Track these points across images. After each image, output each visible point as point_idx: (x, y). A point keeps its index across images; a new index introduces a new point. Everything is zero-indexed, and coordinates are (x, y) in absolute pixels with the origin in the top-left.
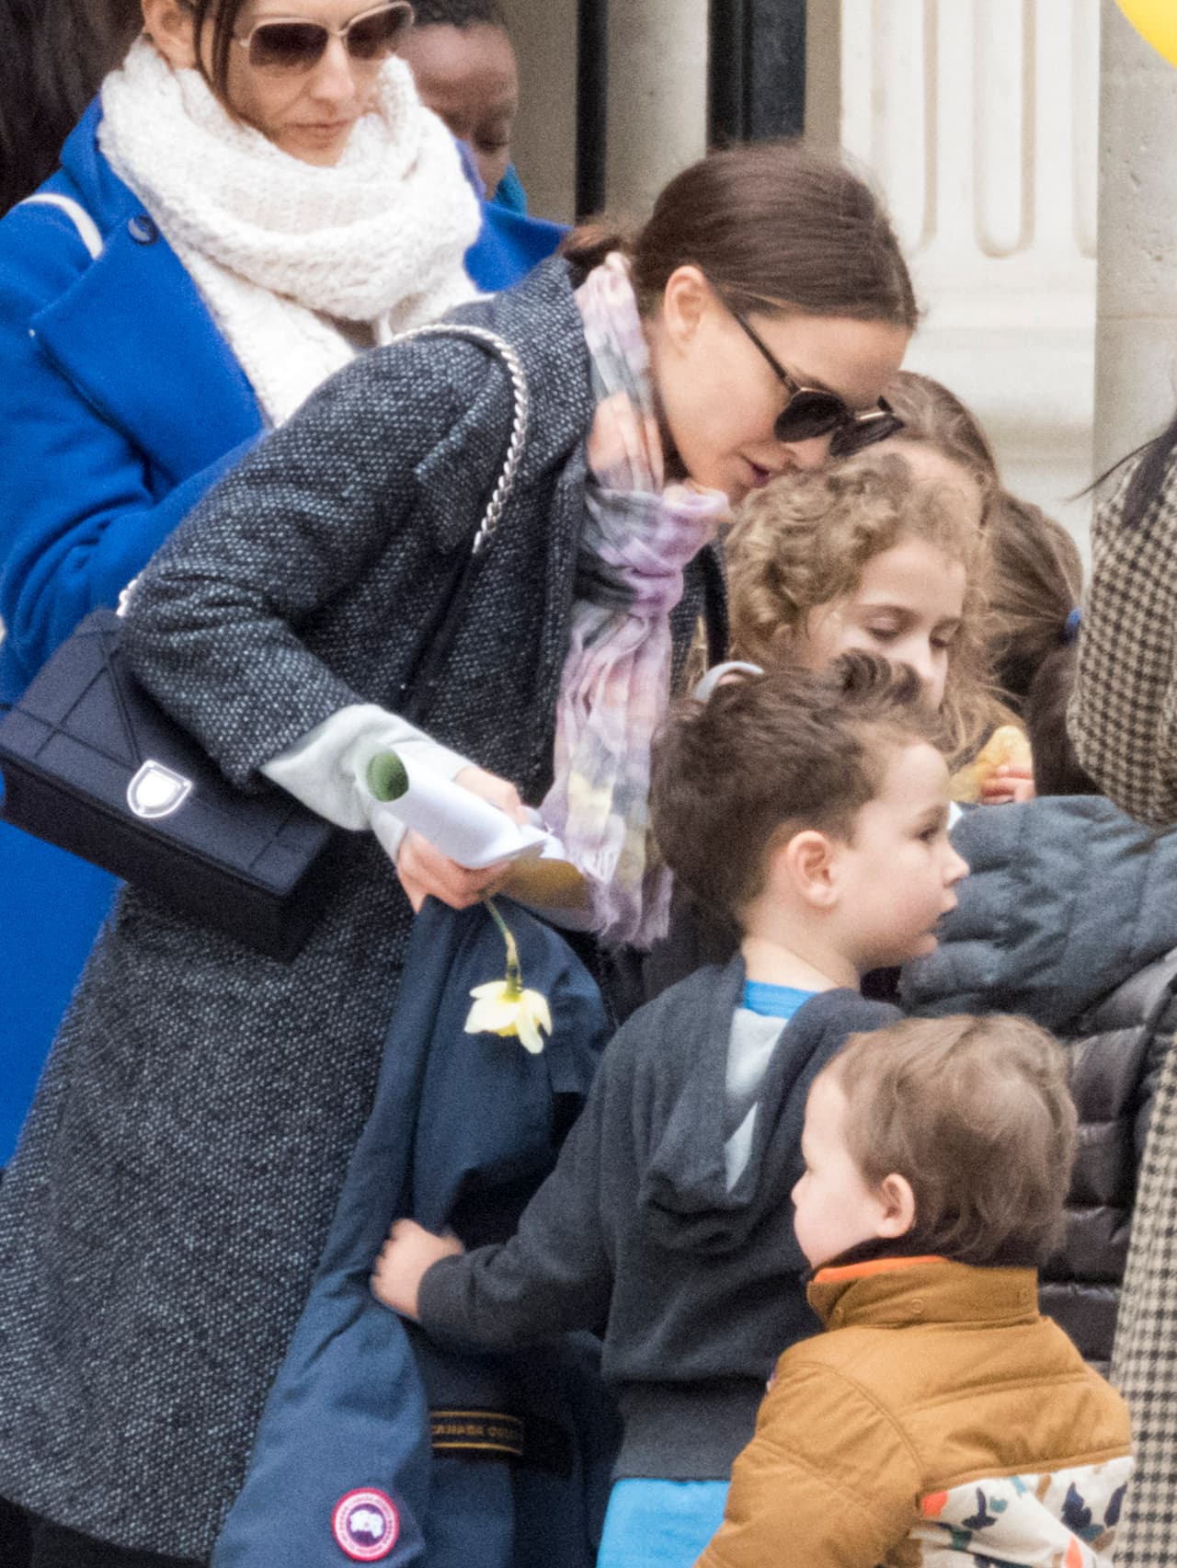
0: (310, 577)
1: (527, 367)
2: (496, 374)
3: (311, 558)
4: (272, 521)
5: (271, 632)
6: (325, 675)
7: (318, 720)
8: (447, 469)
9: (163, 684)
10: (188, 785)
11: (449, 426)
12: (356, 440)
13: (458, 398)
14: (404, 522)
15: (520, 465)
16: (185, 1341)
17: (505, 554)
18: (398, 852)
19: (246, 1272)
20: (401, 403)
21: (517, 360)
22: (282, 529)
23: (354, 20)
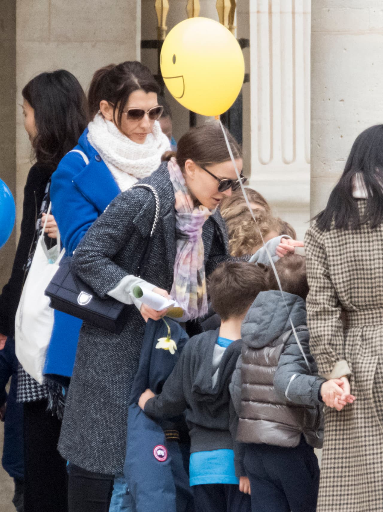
0: (113, 247)
1: (158, 192)
2: (151, 195)
3: (113, 243)
4: (103, 236)
5: (106, 261)
6: (119, 269)
7: (118, 281)
8: (140, 220)
9: (82, 276)
10: (91, 296)
11: (140, 209)
12: (119, 215)
13: (142, 202)
14: (133, 232)
15: (160, 215)
16: (103, 423)
17: (158, 236)
18: (141, 308)
19: (115, 406)
20: (129, 205)
21: (155, 191)
22: (105, 237)
23: (150, 110)
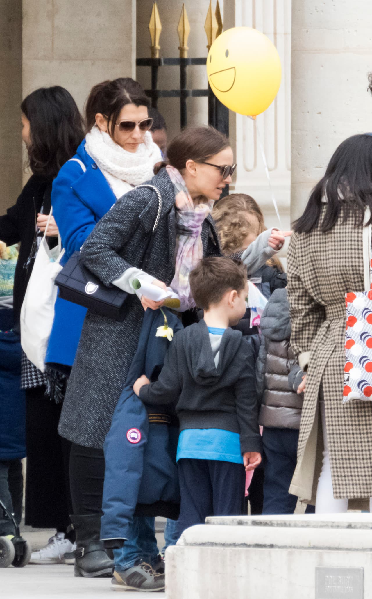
0: (119, 241)
1: (160, 192)
2: (154, 194)
3: (119, 237)
4: (110, 230)
5: (112, 254)
6: (124, 262)
7: (123, 271)
8: (145, 216)
9: (90, 266)
10: (97, 286)
11: (145, 206)
12: (126, 211)
13: (146, 200)
14: (138, 227)
15: (161, 213)
17: (160, 232)
18: (141, 298)
20: (134, 202)
21: (158, 191)
22: (112, 231)
23: (141, 122)
